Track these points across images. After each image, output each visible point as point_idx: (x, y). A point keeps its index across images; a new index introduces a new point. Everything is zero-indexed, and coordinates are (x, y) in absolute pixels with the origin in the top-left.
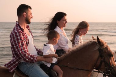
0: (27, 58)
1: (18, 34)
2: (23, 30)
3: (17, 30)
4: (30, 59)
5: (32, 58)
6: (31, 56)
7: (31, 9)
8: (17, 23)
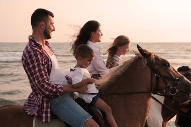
0: (47, 89)
1: (32, 53)
2: (40, 47)
3: (31, 48)
4: (51, 91)
5: (54, 90)
6: (53, 87)
7: (53, 17)
8: (31, 38)
